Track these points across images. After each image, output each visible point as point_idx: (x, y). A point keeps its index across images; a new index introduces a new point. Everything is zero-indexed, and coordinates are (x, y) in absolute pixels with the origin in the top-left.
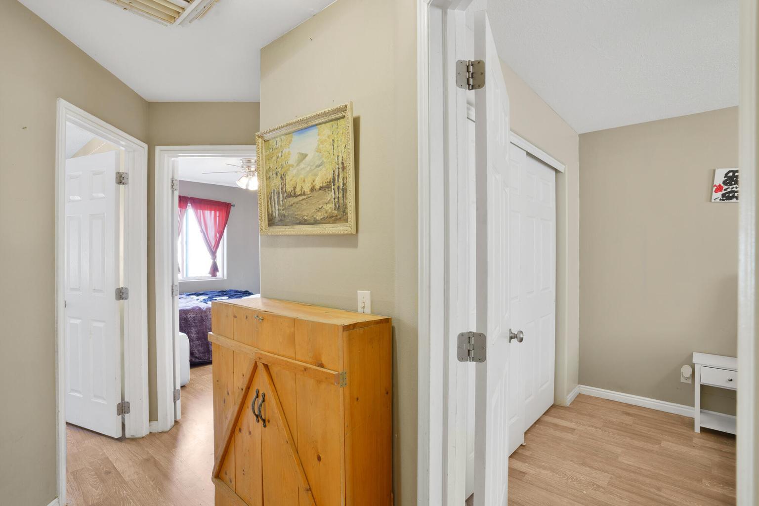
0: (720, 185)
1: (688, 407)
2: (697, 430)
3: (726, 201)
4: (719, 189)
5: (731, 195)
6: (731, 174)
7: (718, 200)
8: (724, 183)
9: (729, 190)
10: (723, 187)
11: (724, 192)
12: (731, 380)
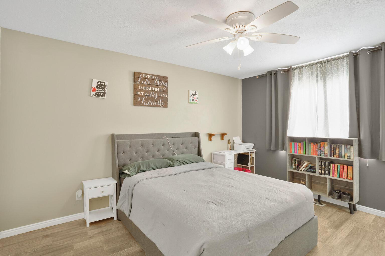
0: (95, 88)
1: (80, 214)
2: (88, 225)
3: (97, 97)
4: (94, 90)
5: (99, 94)
6: (99, 83)
7: (94, 96)
8: (97, 87)
9: (98, 91)
10: (96, 90)
11: (96, 92)
12: (103, 192)
